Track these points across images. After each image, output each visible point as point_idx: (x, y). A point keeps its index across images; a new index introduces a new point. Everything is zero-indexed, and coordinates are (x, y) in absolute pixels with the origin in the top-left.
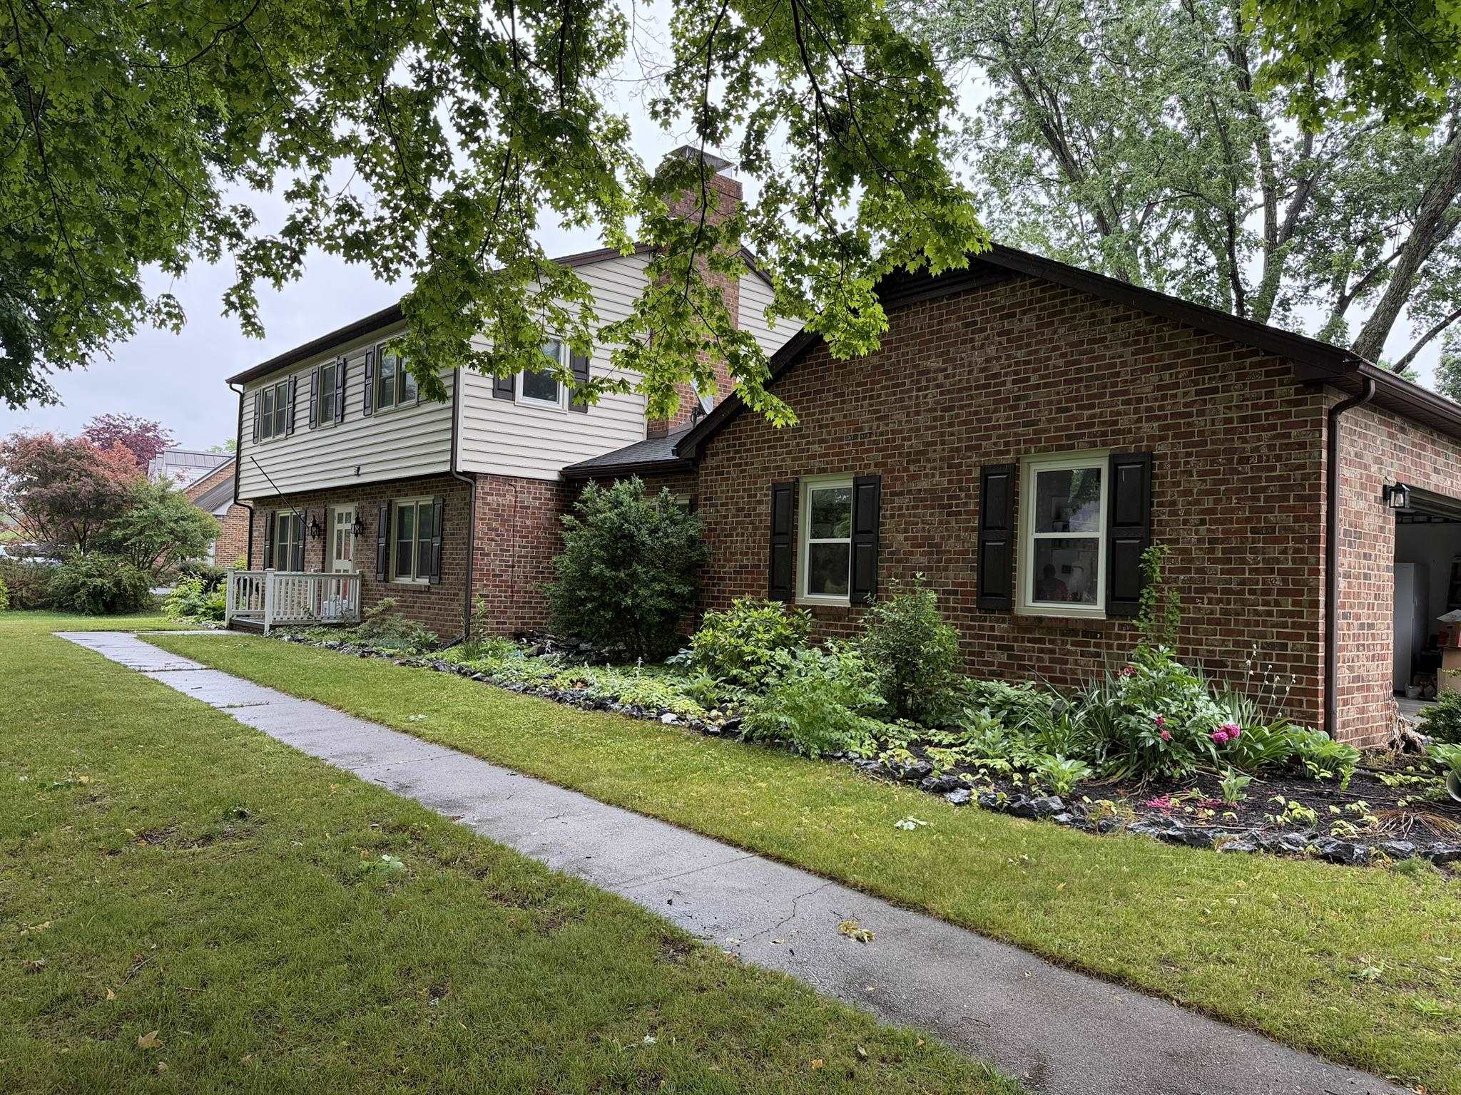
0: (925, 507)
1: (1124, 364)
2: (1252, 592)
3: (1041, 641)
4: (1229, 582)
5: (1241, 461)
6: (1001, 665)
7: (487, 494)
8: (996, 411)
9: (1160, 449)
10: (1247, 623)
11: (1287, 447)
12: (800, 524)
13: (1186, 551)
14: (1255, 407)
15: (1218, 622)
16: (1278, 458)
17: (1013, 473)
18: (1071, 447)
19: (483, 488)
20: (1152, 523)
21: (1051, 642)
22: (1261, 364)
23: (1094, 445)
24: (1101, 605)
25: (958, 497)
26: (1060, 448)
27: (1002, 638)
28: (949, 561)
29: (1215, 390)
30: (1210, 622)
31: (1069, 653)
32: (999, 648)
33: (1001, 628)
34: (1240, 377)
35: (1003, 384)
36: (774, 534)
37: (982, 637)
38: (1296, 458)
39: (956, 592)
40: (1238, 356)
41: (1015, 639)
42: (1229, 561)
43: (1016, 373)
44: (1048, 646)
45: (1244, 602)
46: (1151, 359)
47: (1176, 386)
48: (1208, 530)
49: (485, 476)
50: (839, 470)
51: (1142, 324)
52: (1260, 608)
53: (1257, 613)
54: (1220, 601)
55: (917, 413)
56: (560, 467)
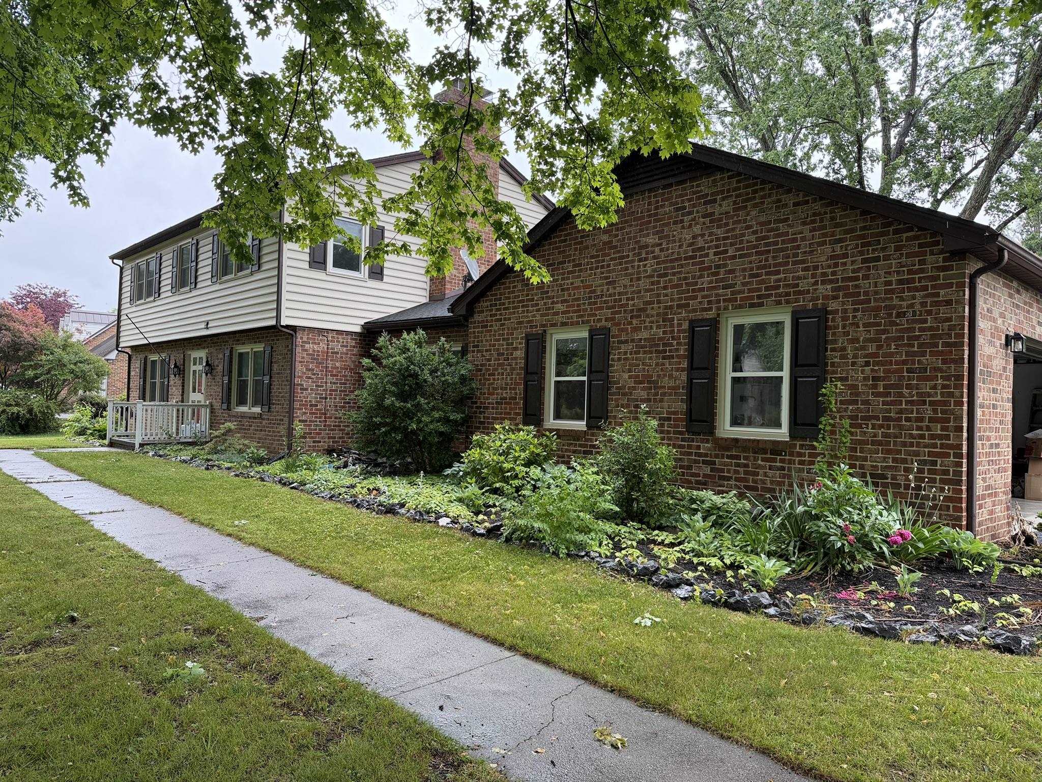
0: (645, 352)
1: (803, 239)
2: (908, 419)
3: (738, 457)
4: (889, 411)
5: (899, 315)
6: (705, 476)
7: (305, 342)
8: (701, 276)
9: (833, 306)
10: (904, 444)
11: (937, 304)
12: (547, 366)
13: (854, 387)
14: (910, 272)
15: (880, 443)
16: (929, 313)
17: (714, 325)
18: (761, 305)
19: (302, 338)
20: (826, 364)
21: (746, 458)
22: (916, 238)
23: (779, 303)
24: (785, 429)
25: (671, 345)
26: (752, 306)
27: (706, 455)
28: (664, 394)
29: (877, 259)
30: (873, 443)
32: (704, 462)
33: (705, 447)
34: (897, 249)
35: (707, 255)
36: (527, 373)
37: (690, 454)
38: (943, 312)
39: (669, 419)
40: (896, 232)
41: (717, 456)
42: (888, 394)
43: (717, 247)
44: (742, 461)
45: (901, 427)
46: (825, 235)
47: (845, 256)
48: (872, 370)
49: (304, 328)
50: (578, 323)
51: (817, 206)
52: (914, 432)
53: (912, 436)
54: (881, 426)
55: (639, 279)
56: (362, 322)
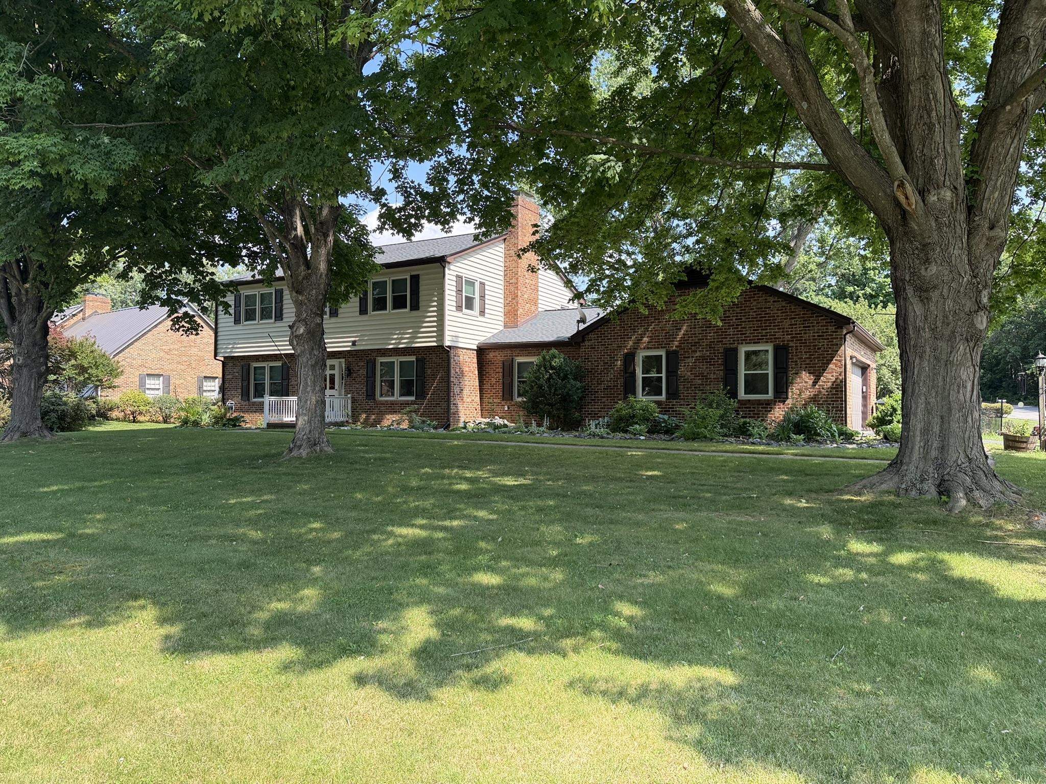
0: (700, 362)
1: (778, 316)
2: (823, 388)
3: (750, 408)
4: (815, 386)
5: (818, 349)
7: (455, 356)
8: (729, 329)
9: (791, 344)
10: (822, 397)
11: (833, 345)
12: (637, 369)
13: (801, 377)
14: (822, 332)
15: (812, 398)
16: (830, 348)
17: (735, 351)
18: (759, 342)
19: (453, 353)
20: (789, 368)
21: (755, 408)
22: (824, 319)
23: (767, 342)
24: (771, 395)
25: (714, 359)
26: (754, 343)
28: (711, 381)
29: (809, 327)
30: (809, 398)
31: (761, 411)
33: (734, 403)
34: (817, 323)
35: (732, 320)
36: (625, 373)
38: (834, 348)
40: (816, 317)
41: (740, 408)
42: (815, 379)
43: (737, 316)
44: (752, 409)
45: (820, 391)
46: (788, 315)
47: (796, 324)
48: (808, 370)
49: (460, 348)
50: (658, 348)
51: (784, 304)
53: (824, 394)
54: (813, 392)
55: (695, 328)
56: (477, 342)
